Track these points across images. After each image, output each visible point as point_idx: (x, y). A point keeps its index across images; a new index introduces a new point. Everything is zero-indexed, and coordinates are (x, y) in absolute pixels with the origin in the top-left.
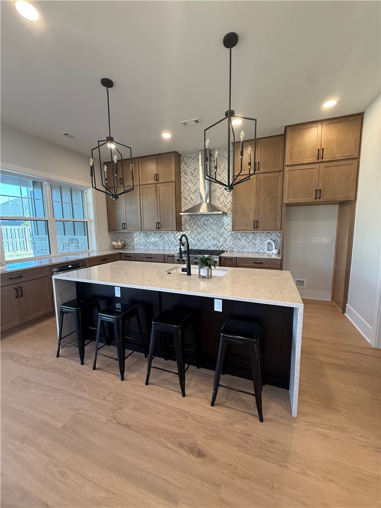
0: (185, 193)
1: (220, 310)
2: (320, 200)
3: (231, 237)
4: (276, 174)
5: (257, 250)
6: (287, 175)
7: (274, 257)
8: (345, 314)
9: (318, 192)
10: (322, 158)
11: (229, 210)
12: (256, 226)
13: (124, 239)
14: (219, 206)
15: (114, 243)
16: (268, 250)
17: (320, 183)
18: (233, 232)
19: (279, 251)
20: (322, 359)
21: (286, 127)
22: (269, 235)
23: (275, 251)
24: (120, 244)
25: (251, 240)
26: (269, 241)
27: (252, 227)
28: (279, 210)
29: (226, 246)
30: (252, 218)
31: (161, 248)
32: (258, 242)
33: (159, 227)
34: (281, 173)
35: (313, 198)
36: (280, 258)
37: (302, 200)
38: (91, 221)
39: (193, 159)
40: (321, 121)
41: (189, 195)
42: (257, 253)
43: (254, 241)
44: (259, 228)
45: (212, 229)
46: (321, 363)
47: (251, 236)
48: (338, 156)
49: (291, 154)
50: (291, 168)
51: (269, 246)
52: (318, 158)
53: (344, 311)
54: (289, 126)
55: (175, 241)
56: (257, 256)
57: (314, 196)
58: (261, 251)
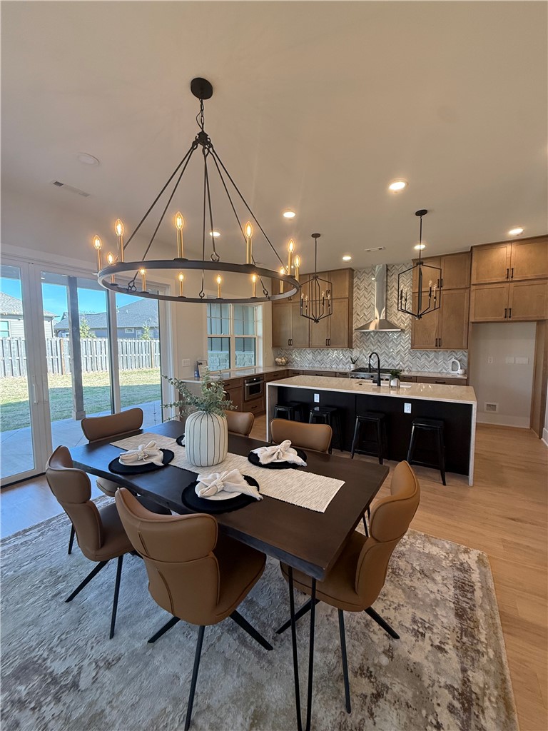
0: (357, 309)
1: (410, 412)
2: (511, 319)
3: (409, 355)
4: (462, 291)
5: (439, 370)
6: (473, 294)
7: (459, 376)
8: (542, 439)
9: (508, 312)
10: (512, 277)
11: (406, 327)
12: (439, 344)
13: (287, 356)
14: (396, 322)
15: (277, 359)
16: (453, 370)
17: (511, 301)
18: (411, 351)
19: (465, 371)
20: (503, 464)
21: (472, 248)
22: (454, 354)
23: (460, 371)
24: (284, 360)
25: (433, 359)
26: (453, 360)
27: (434, 345)
28: (465, 327)
29: (403, 365)
30: (434, 335)
31: (328, 366)
32: (440, 361)
33: (329, 344)
34: (468, 291)
35: (503, 317)
36: (466, 378)
37: (490, 319)
38: (258, 337)
39: (368, 274)
40: (511, 242)
41: (363, 310)
42: (439, 372)
43: (436, 360)
44: (442, 347)
45: (388, 347)
46: (502, 466)
47: (432, 355)
48: (530, 276)
49: (478, 274)
50: (478, 287)
51: (454, 366)
52: (508, 278)
53: (541, 437)
54: (475, 246)
55: (344, 359)
56: (439, 376)
57: (504, 315)
58: (444, 371)
